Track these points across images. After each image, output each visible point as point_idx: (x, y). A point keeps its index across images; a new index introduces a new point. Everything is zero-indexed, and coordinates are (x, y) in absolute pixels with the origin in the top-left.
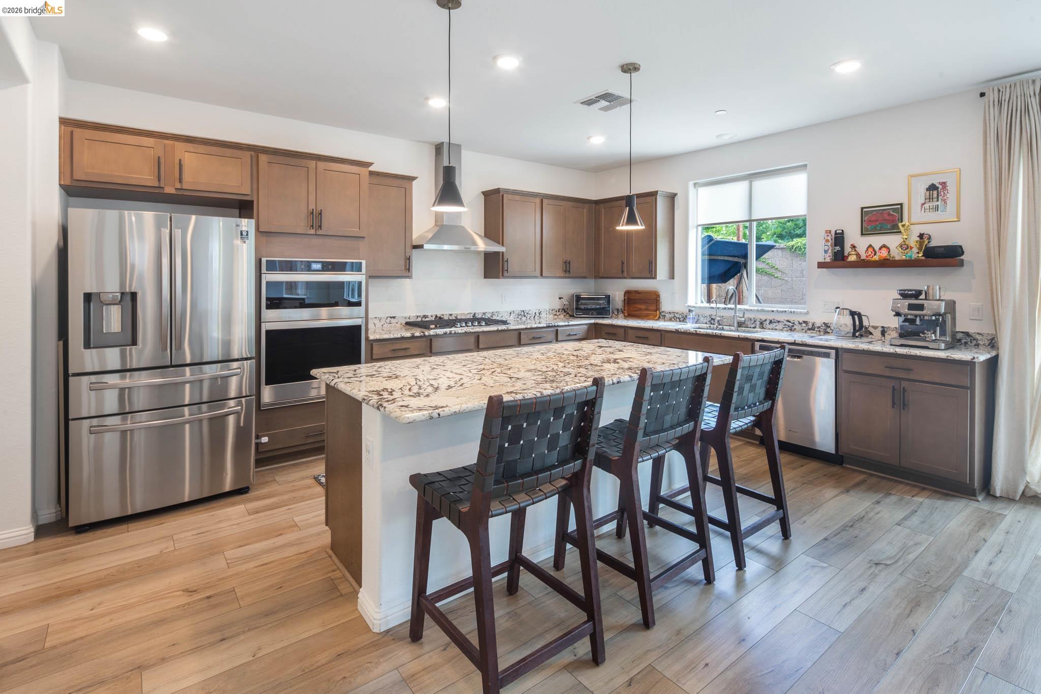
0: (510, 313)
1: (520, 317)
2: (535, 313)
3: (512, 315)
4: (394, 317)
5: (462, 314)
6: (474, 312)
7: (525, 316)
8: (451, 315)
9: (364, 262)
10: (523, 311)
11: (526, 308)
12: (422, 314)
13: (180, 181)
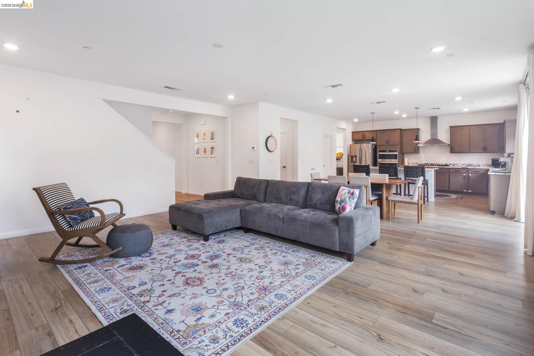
0: (463, 165)
1: (468, 166)
2: (477, 165)
3: (464, 165)
4: (417, 163)
5: (441, 164)
6: (446, 163)
7: (471, 166)
8: (437, 164)
9: (398, 150)
10: (470, 164)
11: (471, 163)
12: (426, 163)
13: (365, 138)
